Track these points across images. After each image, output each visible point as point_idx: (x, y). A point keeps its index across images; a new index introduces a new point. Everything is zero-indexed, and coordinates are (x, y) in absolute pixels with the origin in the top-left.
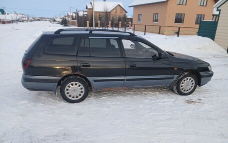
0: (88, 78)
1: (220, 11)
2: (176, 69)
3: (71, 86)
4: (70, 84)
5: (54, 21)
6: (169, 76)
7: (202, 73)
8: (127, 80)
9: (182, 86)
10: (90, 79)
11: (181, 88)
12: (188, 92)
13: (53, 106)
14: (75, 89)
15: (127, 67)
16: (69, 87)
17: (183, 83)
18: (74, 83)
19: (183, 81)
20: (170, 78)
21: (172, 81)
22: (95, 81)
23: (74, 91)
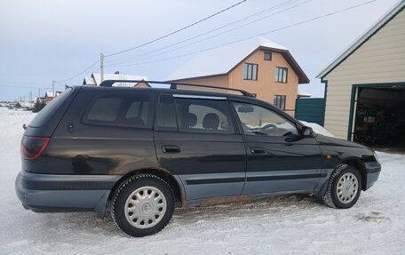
0: (175, 176)
1: (326, 82)
2: (329, 157)
3: (138, 195)
4: (136, 192)
5: (18, 106)
6: (319, 171)
7: (367, 166)
8: (250, 179)
9: (339, 191)
10: (181, 179)
11: (338, 194)
12: (349, 201)
13: (97, 247)
14: (146, 203)
15: (249, 152)
16: (135, 198)
17: (340, 185)
18: (145, 189)
19: (340, 181)
20: (320, 176)
21: (323, 180)
22: (189, 182)
23: (145, 207)
